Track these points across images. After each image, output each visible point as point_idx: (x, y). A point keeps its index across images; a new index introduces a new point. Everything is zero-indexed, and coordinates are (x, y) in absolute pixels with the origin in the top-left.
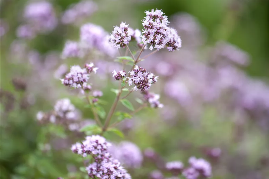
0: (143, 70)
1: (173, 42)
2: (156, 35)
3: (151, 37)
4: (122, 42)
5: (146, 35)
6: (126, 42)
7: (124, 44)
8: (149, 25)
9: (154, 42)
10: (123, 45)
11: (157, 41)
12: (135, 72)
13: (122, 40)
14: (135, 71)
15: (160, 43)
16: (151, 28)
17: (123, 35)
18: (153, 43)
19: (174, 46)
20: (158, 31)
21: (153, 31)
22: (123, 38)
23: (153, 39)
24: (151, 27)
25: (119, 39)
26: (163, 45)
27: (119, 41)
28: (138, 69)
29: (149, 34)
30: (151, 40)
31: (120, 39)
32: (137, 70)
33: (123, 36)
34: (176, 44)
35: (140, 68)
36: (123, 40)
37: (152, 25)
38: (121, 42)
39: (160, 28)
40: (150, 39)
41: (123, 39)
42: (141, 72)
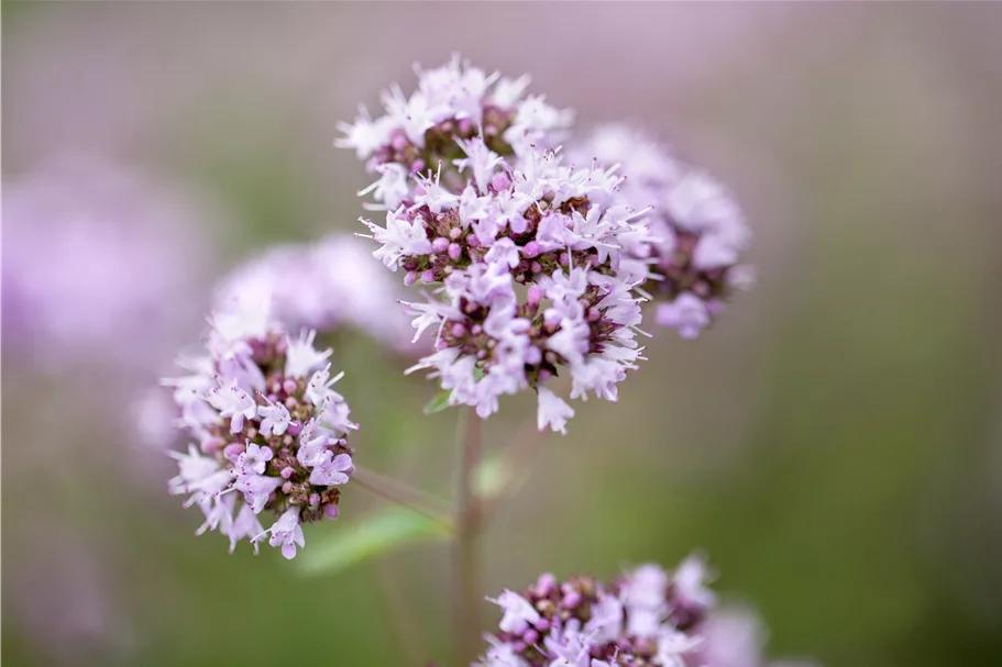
0: (571, 597)
1: (678, 250)
2: (533, 291)
3: (507, 328)
4: (294, 478)
5: (458, 330)
6: (325, 469)
7: (320, 489)
8: (439, 243)
9: (551, 357)
10: (314, 499)
11: (566, 342)
12: (520, 646)
13: (287, 471)
14: (515, 638)
15: (598, 336)
16: (465, 259)
17: (276, 420)
18: (545, 368)
19: (703, 276)
20: (531, 249)
21: (493, 275)
22: (285, 447)
23: (533, 339)
24: (454, 250)
25: (261, 467)
26: (623, 334)
27: (272, 483)
28: (534, 617)
29: (476, 314)
30: (516, 361)
31: (268, 464)
32: (531, 626)
33: (279, 430)
34: (709, 254)
35: (541, 590)
36: (297, 465)
37: (455, 233)
38: (288, 486)
39: (532, 216)
40: (509, 350)
41: (294, 450)
42: (564, 624)
